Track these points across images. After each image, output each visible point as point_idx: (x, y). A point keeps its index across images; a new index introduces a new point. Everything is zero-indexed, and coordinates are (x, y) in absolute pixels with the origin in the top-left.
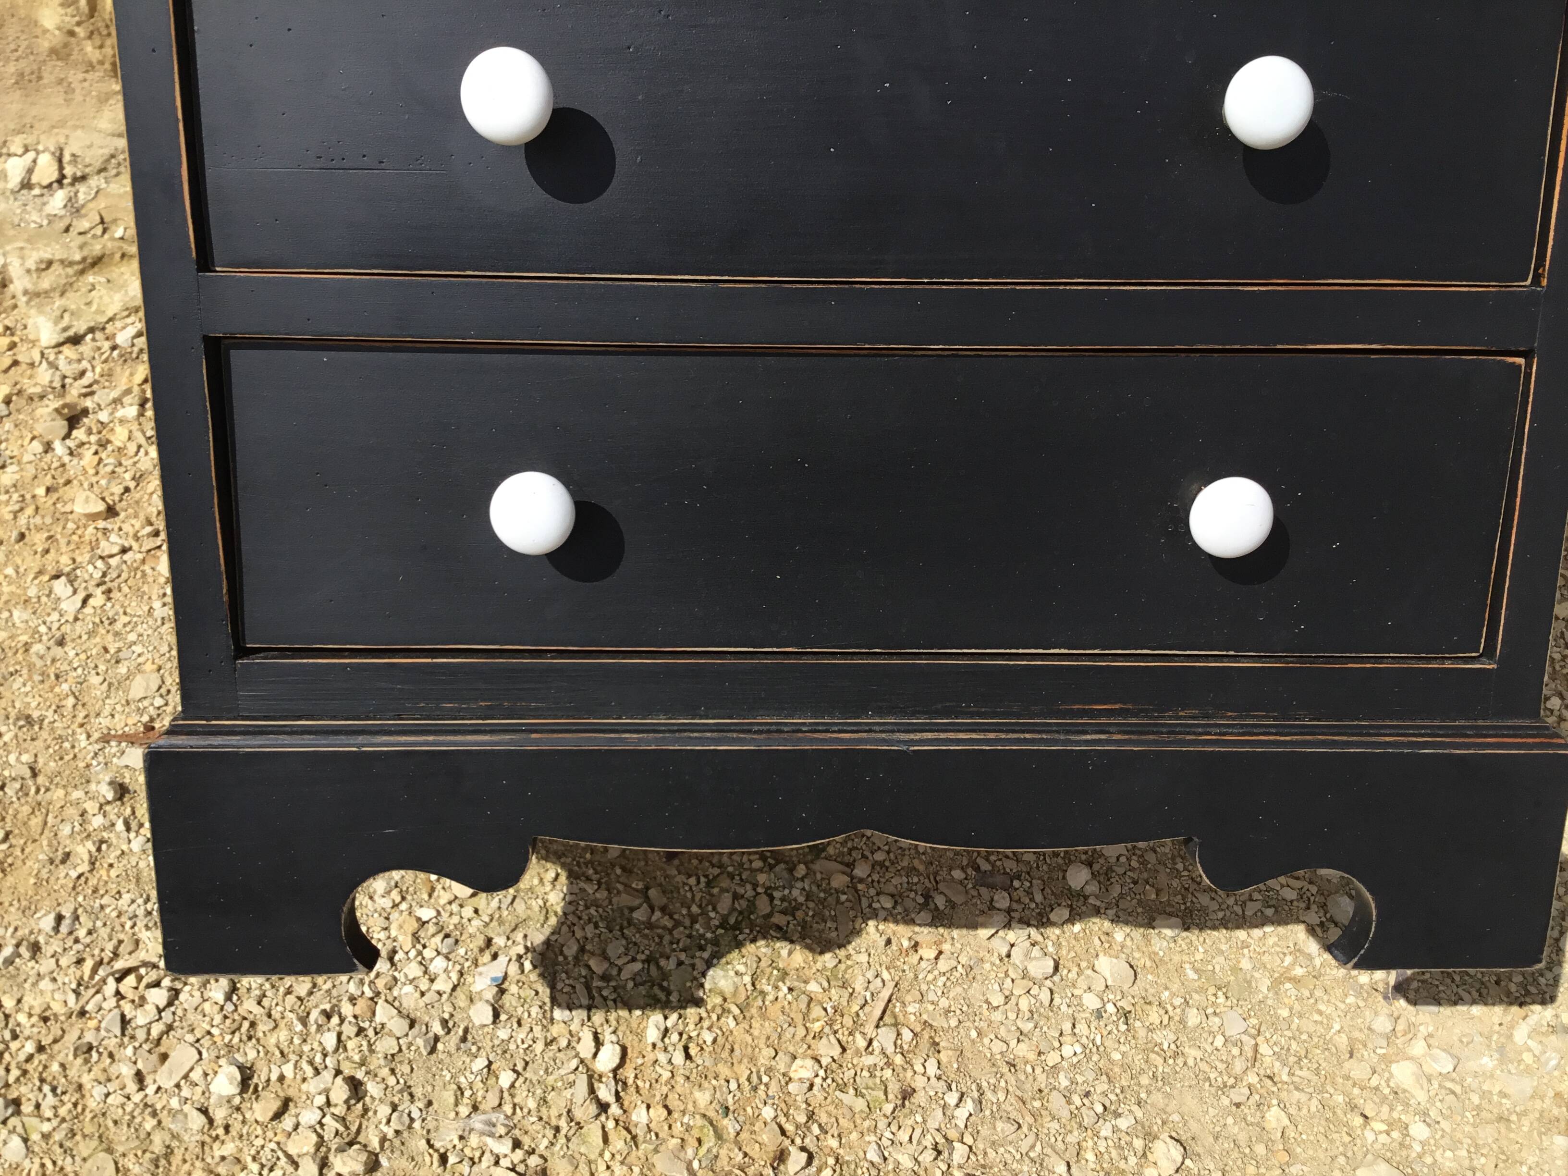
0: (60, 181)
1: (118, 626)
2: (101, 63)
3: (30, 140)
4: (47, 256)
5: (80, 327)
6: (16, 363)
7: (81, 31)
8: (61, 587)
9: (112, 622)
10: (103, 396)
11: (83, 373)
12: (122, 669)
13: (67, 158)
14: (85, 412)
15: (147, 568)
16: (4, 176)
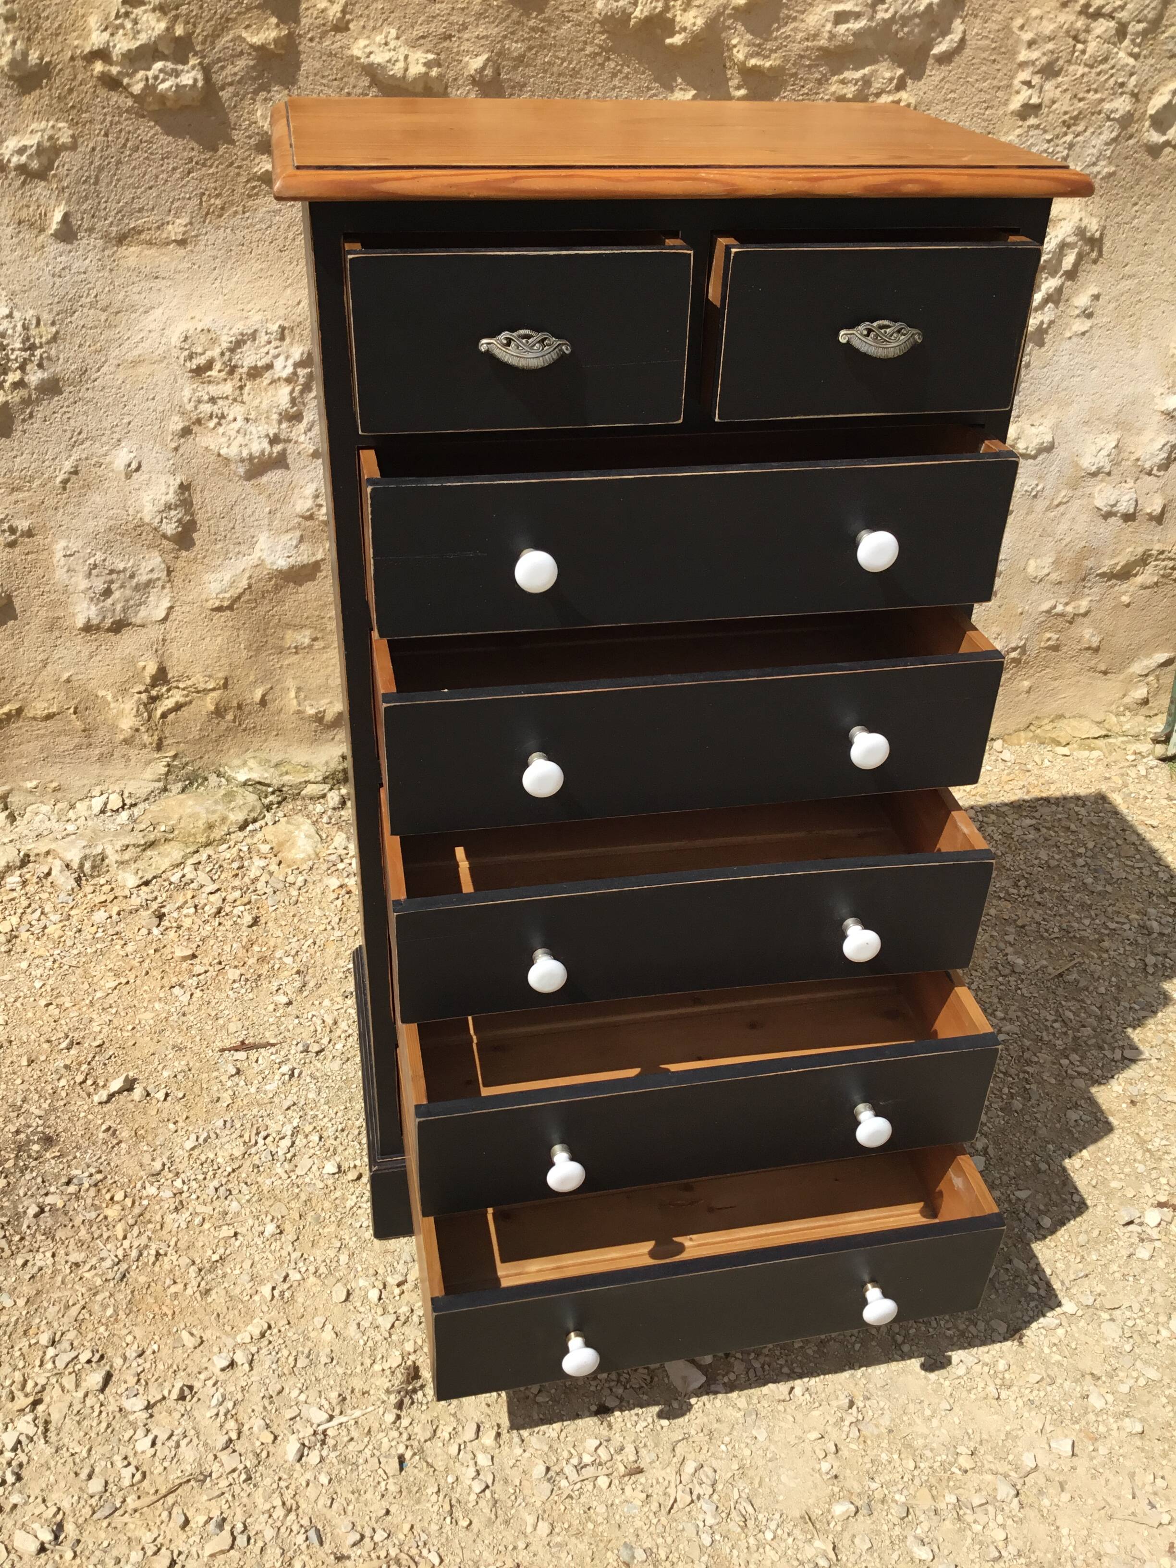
0: (123, 807)
1: (213, 1004)
2: (151, 744)
3: (105, 788)
4: (127, 843)
5: (149, 876)
6: (116, 898)
7: (143, 729)
8: (177, 991)
9: (209, 1003)
10: (171, 906)
11: (156, 898)
12: (221, 1021)
13: (126, 795)
14: (164, 915)
15: (220, 978)
16: (90, 808)
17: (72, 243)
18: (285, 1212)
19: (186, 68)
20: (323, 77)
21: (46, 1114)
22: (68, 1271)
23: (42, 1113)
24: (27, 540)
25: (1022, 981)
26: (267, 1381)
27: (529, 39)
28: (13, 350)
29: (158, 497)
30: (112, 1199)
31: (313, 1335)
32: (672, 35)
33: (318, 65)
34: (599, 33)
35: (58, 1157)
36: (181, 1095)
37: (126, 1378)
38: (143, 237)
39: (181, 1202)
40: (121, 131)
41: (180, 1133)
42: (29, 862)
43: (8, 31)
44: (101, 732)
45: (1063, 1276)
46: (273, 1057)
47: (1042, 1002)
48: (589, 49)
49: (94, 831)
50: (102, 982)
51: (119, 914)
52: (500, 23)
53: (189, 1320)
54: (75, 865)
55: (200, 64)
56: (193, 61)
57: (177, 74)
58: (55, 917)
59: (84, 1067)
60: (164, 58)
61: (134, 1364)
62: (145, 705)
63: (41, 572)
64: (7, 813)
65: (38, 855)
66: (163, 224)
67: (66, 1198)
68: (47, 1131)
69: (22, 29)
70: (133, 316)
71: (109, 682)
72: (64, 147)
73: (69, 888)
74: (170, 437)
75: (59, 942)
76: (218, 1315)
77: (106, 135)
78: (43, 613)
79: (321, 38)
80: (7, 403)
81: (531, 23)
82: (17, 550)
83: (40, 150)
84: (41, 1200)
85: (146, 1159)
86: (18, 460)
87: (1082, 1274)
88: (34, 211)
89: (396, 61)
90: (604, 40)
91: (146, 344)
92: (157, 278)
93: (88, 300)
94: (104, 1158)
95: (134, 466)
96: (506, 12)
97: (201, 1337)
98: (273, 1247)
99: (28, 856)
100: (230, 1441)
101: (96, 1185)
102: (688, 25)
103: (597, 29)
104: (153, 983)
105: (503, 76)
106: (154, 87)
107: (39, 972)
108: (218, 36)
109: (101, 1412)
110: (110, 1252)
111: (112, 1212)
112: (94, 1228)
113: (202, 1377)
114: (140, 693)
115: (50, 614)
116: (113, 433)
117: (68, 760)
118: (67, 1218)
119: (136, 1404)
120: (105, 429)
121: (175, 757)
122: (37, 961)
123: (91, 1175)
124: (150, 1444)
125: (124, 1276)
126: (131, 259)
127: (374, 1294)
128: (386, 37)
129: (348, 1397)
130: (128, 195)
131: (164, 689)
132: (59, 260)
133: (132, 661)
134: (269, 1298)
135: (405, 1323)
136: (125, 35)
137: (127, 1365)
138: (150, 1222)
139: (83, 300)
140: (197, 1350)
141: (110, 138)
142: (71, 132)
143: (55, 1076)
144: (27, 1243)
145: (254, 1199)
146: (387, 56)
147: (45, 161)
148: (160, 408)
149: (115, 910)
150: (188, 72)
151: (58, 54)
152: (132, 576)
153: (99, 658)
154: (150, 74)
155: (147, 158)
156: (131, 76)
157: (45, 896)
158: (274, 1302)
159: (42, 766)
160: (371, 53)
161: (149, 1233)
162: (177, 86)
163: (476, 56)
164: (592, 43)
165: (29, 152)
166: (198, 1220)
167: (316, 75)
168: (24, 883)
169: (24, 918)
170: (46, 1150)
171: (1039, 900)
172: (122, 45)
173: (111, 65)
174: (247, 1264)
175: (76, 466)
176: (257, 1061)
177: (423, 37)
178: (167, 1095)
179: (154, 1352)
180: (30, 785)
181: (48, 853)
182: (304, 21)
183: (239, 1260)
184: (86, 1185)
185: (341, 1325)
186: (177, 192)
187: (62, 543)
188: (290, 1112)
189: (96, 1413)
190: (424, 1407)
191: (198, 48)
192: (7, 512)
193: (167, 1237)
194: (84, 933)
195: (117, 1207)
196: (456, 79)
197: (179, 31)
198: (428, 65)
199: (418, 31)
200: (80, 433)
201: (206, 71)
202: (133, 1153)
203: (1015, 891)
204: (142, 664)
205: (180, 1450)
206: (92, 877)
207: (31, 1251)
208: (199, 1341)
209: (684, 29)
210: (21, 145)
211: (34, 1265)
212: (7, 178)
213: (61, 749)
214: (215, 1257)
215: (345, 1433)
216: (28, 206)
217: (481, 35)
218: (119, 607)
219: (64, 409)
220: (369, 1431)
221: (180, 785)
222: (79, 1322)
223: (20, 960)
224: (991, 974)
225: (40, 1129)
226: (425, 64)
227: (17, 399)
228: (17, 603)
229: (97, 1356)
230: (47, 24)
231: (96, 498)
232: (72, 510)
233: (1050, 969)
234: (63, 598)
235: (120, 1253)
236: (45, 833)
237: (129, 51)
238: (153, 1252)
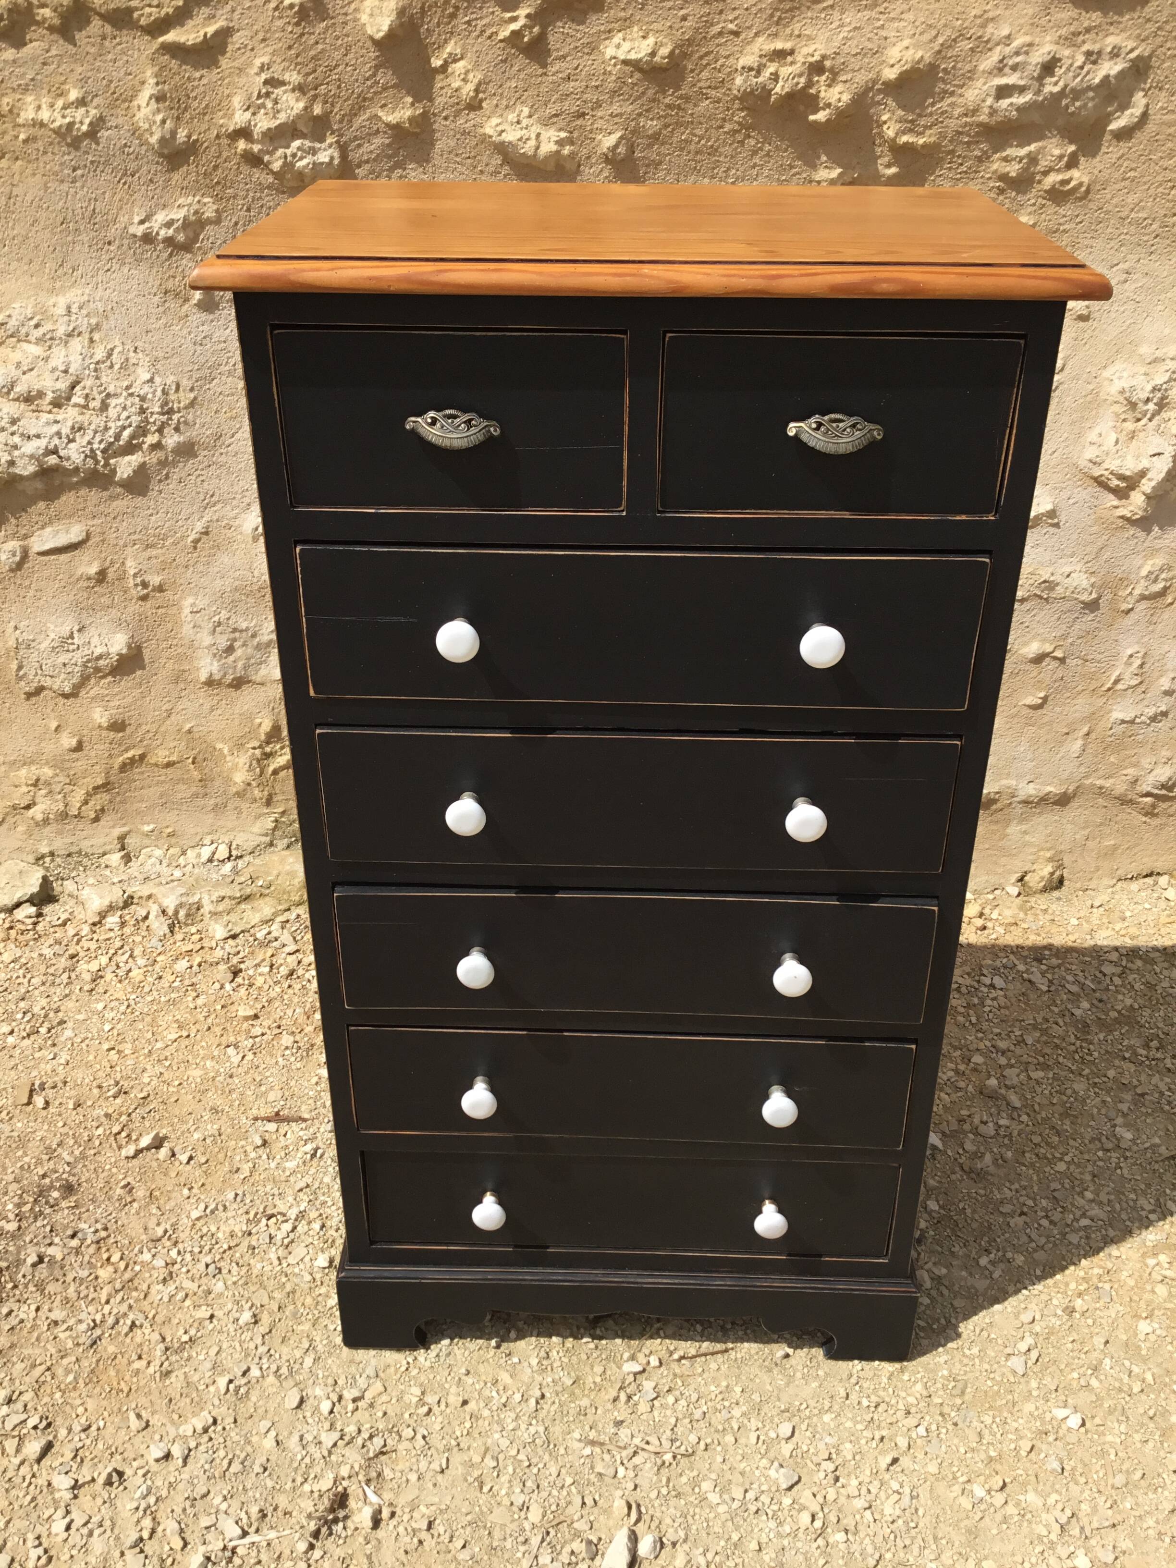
0: (229, 858)
1: (261, 1069)
2: (261, 799)
3: (215, 837)
4: (223, 894)
5: (237, 930)
6: (202, 948)
7: (254, 784)
8: (231, 1051)
9: (257, 1067)
10: (249, 963)
11: (238, 953)
12: (263, 1088)
13: (234, 846)
14: (241, 971)
15: (275, 1043)
16: (199, 855)
17: (213, 313)
18: (265, 1300)
19: (323, 146)
20: (457, 155)
21: (75, 1161)
22: (46, 1328)
23: (72, 1160)
24: (158, 595)
25: (1126, 1158)
26: (196, 1481)
27: (665, 117)
28: (152, 413)
30: (108, 1259)
31: (255, 1439)
32: (815, 112)
33: (452, 143)
34: (738, 110)
35: (73, 1208)
36: (203, 1160)
37: (64, 1452)
39: (171, 1273)
40: (262, 206)
41: (192, 1200)
42: (132, 903)
43: (158, 110)
44: (217, 783)
45: (1085, 1521)
46: (301, 1133)
47: (1143, 1186)
48: (728, 127)
49: (197, 880)
50: (165, 1033)
51: (200, 965)
52: (635, 101)
53: (143, 1401)
54: (170, 912)
55: (338, 142)
56: (330, 139)
57: (314, 151)
58: (141, 962)
59: (124, 1118)
60: (303, 136)
61: (77, 1439)
62: (258, 761)
63: (169, 626)
64: (123, 853)
65: (141, 897)
67: (66, 1251)
68: (71, 1179)
69: (172, 109)
71: (227, 735)
72: (209, 221)
73: (162, 933)
75: (139, 986)
76: (171, 1400)
77: (248, 210)
78: (170, 665)
79: (455, 117)
80: (144, 463)
81: (667, 101)
82: (149, 604)
83: (186, 224)
84: (43, 1250)
85: (152, 1224)
86: (153, 518)
87: (1107, 1524)
88: (180, 281)
89: (528, 139)
90: (744, 117)
93: (227, 368)
94: (114, 1215)
95: (260, 529)
96: (641, 90)
97: (148, 1422)
98: (243, 1337)
99: (132, 898)
100: (141, 1539)
101: (98, 1242)
102: (833, 101)
103: (736, 106)
104: (211, 1039)
105: (638, 154)
106: (292, 165)
107: (112, 1015)
108: (356, 115)
109: (30, 1483)
110: (88, 1313)
111: (104, 1273)
112: (83, 1287)
113: (135, 1464)
114: (254, 748)
115: (176, 667)
116: (243, 497)
117: (184, 807)
118: (61, 1273)
119: (63, 1483)
120: (236, 493)
121: (283, 813)
122: (113, 1004)
123: (96, 1231)
124: (64, 1527)
125: (95, 1343)
127: (326, 1406)
128: (519, 116)
129: (270, 1515)
131: (278, 746)
132: (201, 328)
133: (250, 718)
134: (223, 1391)
135: (348, 1444)
136: (266, 114)
137: (70, 1438)
138: (136, 1289)
139: (223, 369)
140: (140, 1435)
141: (252, 214)
142: (215, 207)
143: (95, 1124)
144: (18, 1292)
145: (240, 1282)
146: (519, 134)
147: (191, 235)
149: (198, 960)
150: (325, 150)
151: (205, 132)
152: (254, 636)
153: (219, 712)
154: (289, 152)
156: (271, 153)
157: (138, 939)
158: (228, 1396)
159: (160, 812)
160: (503, 131)
161: (131, 1301)
162: (314, 163)
163: (610, 133)
164: (731, 120)
165: (176, 226)
166: (181, 1295)
167: (450, 152)
168: (123, 924)
169: (114, 959)
170: (64, 1199)
171: (1169, 1065)
172: (263, 123)
173: (252, 143)
174: (215, 1349)
175: (208, 527)
176: (285, 1135)
177: (556, 115)
178: (191, 1158)
179: (99, 1429)
180: (147, 828)
181: (150, 897)
182: (438, 100)
183: (208, 1344)
184: (89, 1241)
185: (286, 1433)
187: (190, 600)
188: (301, 1194)
189: (25, 1484)
190: (341, 1541)
191: (335, 127)
192: (140, 567)
193: (147, 1308)
194: (163, 981)
195: (110, 1269)
196: (589, 158)
197: (317, 110)
198: (560, 143)
199: (551, 110)
200: (212, 496)
201: (343, 149)
202: (142, 1214)
203: (1144, 1052)
204: (258, 721)
205: (91, 1539)
206: (187, 925)
207: (19, 1301)
208: (144, 1425)
209: (829, 105)
210: (168, 218)
211: (17, 1316)
212: (155, 250)
213: (179, 796)
214: (185, 1338)
215: (254, 1554)
216: (174, 277)
217: (615, 112)
218: (240, 664)
219: (198, 472)
220: (279, 1557)
221: (286, 841)
222: (39, 1384)
223: (98, 1001)
224: (1091, 1146)
225: (65, 1176)
226: (557, 142)
227: (155, 460)
228: (147, 655)
229: (44, 1423)
230: (195, 104)
231: (225, 559)
232: (201, 568)
233: (1163, 1149)
234: (189, 653)
235: (98, 1318)
236: (153, 877)
237: (269, 129)
238: (129, 1322)
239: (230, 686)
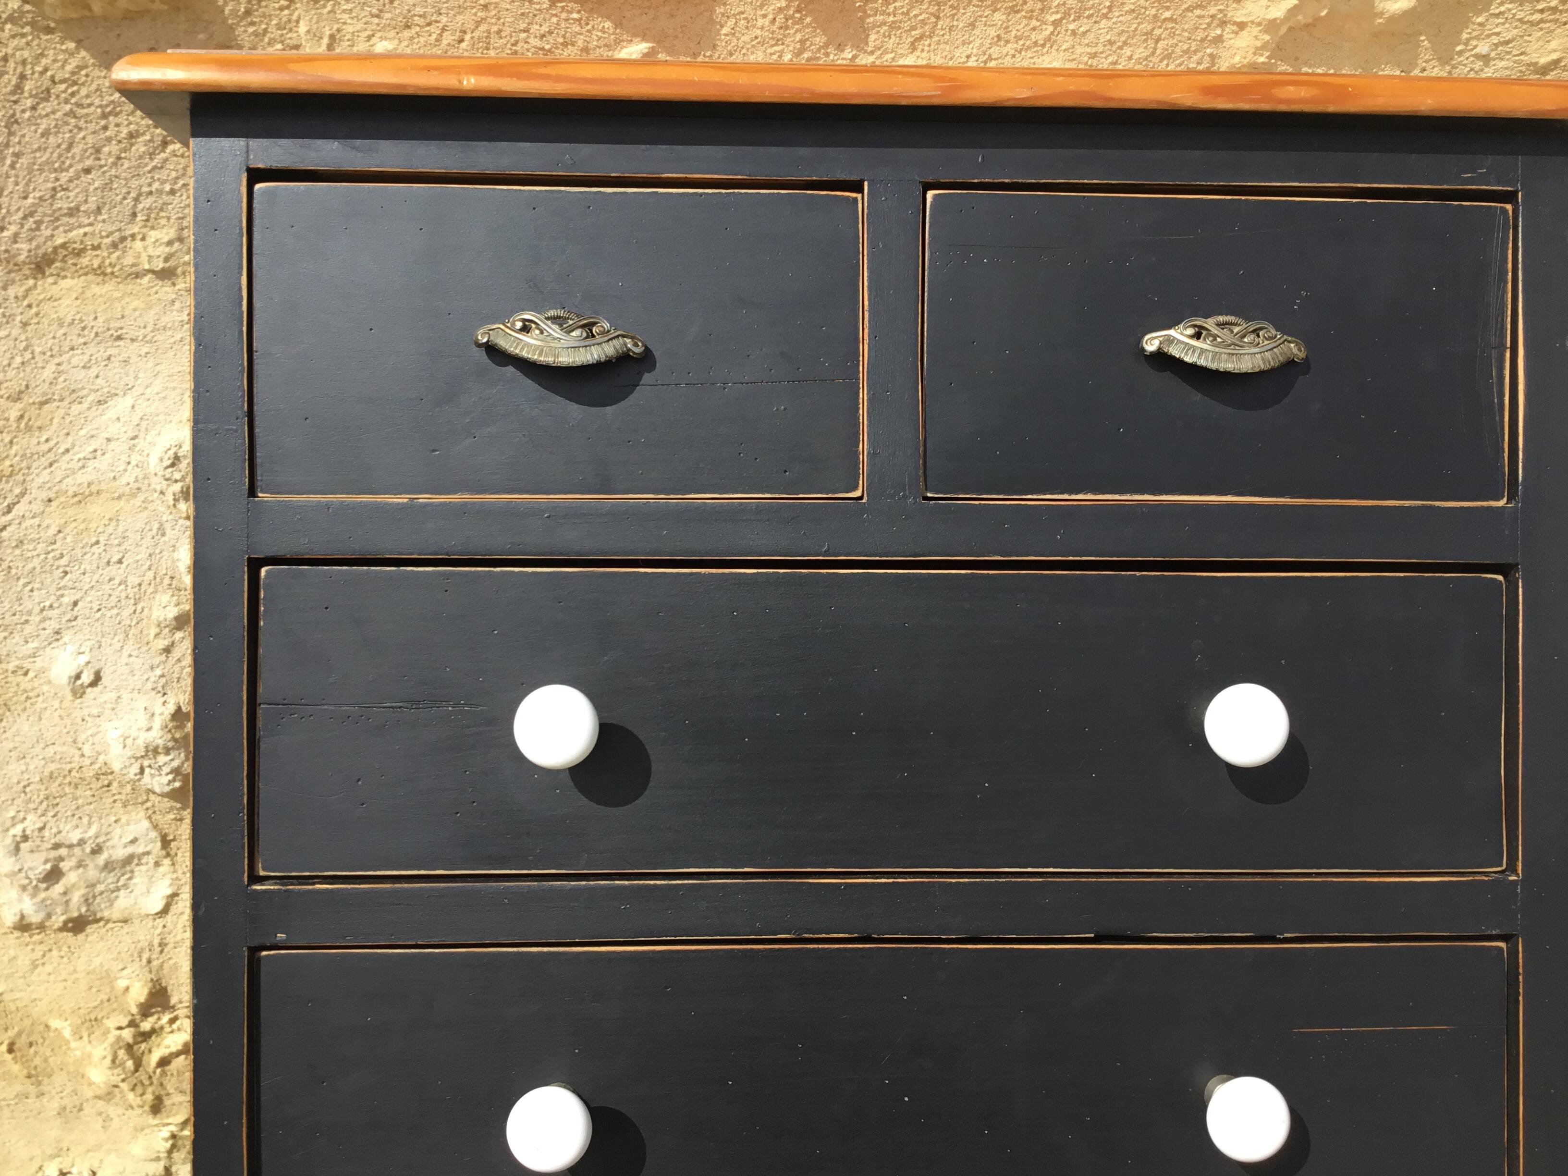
29: (134, 734)
38: (85, 261)
44: (59, 1079)
62: (129, 1048)
66: (123, 239)
70: (76, 408)
71: (68, 1006)
74: (154, 631)
91: (102, 463)
92: (119, 338)
95: (86, 678)
114: (120, 1028)
116: (44, 620)
120: (29, 613)
126: (65, 302)
130: (43, 184)
131: (166, 1018)
133: (108, 978)
148: (133, 580)
152: (97, 851)
153: (49, 968)
155: (71, 114)
186: (143, 181)
204: (122, 983)
218: (76, 897)
231: (22, 726)
239: (64, 928)
